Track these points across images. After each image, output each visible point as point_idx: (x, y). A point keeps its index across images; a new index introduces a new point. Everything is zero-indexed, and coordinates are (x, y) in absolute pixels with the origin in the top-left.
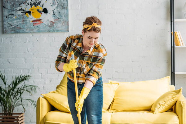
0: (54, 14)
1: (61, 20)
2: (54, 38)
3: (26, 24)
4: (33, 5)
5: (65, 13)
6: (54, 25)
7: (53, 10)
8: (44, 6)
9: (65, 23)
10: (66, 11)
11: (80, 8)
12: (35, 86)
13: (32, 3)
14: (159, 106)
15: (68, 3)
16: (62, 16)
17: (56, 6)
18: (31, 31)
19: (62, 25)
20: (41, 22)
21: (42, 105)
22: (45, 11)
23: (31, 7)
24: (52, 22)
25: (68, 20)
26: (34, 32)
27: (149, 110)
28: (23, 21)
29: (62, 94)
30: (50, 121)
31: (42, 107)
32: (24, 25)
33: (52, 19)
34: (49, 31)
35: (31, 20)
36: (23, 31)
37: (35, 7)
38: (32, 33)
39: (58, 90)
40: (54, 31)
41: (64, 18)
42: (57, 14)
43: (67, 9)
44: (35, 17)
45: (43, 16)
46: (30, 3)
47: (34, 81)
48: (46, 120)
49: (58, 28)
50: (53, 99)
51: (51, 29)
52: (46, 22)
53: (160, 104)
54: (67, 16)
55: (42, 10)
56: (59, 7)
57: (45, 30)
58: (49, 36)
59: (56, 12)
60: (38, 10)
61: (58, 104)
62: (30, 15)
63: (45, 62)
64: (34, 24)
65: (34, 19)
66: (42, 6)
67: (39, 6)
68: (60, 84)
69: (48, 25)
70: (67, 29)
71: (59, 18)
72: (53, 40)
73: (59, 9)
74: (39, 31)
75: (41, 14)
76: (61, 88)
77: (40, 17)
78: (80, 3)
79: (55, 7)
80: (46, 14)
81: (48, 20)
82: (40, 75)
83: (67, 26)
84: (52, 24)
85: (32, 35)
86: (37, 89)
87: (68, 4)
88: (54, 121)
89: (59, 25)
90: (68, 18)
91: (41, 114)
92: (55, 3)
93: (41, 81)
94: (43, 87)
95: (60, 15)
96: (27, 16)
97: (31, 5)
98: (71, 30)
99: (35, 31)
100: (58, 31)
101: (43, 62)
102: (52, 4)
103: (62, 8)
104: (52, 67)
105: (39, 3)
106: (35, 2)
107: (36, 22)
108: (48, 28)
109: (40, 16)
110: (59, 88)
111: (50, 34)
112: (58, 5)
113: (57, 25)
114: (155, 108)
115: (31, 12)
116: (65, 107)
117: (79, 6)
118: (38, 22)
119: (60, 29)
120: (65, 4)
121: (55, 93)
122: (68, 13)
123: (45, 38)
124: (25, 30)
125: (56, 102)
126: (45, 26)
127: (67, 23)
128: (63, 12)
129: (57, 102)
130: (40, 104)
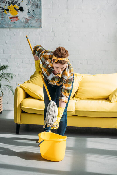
0: (29, 12)
1: (35, 18)
2: (28, 33)
3: (5, 20)
4: (11, 4)
5: (38, 11)
6: (29, 22)
7: (28, 8)
8: (20, 5)
9: (38, 20)
10: (39, 10)
11: (51, 8)
12: (11, 74)
13: (10, 2)
14: (115, 97)
15: (41, 2)
16: (36, 15)
17: (31, 5)
18: (9, 26)
19: (35, 22)
20: (17, 19)
21: (19, 93)
22: (21, 9)
23: (9, 6)
24: (27, 19)
25: (41, 17)
26: (11, 28)
27: (107, 99)
28: (2, 17)
29: (35, 84)
30: (25, 106)
31: (19, 95)
32: (3, 21)
33: (27, 17)
34: (24, 27)
35: (9, 17)
36: (2, 26)
37: (13, 6)
38: (9, 28)
39: (32, 80)
40: (29, 27)
41: (37, 16)
42: (31, 12)
43: (40, 8)
44: (12, 15)
45: (20, 14)
46: (8, 2)
47: (11, 69)
48: (22, 106)
49: (32, 24)
50: (28, 88)
51: (26, 25)
52: (22, 19)
53: (115, 95)
54: (40, 14)
55: (19, 9)
56: (33, 7)
57: (21, 26)
58: (24, 31)
59: (31, 10)
60: (15, 9)
61: (32, 92)
62: (8, 12)
63: (21, 53)
64: (11, 20)
65: (12, 16)
66: (18, 5)
67: (16, 5)
68: (34, 74)
69: (23, 22)
70: (40, 26)
71: (33, 16)
72: (28, 34)
73: (33, 8)
74: (15, 27)
75: (18, 12)
76: (35, 78)
77: (17, 15)
78: (52, 3)
79: (29, 6)
80: (22, 12)
81: (24, 17)
82: (16, 64)
83: (40, 23)
84: (27, 21)
85: (10, 30)
86: (13, 76)
87: (41, 4)
88: (29, 106)
89: (33, 22)
90: (41, 16)
91: (18, 100)
92: (29, 3)
93: (16, 69)
94: (19, 74)
95: (34, 13)
96: (5, 13)
97: (9, 4)
98: (43, 27)
99: (12, 26)
100: (32, 27)
101: (19, 53)
102: (27, 4)
103: (36, 7)
104: (26, 58)
105: (16, 2)
106: (13, 1)
107: (13, 19)
108: (24, 24)
109: (17, 13)
110: (33, 78)
111: (25, 29)
112: (33, 4)
113: (31, 22)
114: (112, 98)
115: (9, 10)
116: (38, 95)
117: (50, 6)
118: (15, 19)
119: (34, 25)
120: (38, 4)
121: (29, 83)
122: (41, 12)
123: (21, 33)
124: (4, 25)
125: (30, 91)
126: (21, 22)
127: (40, 20)
128: (37, 10)
129: (32, 91)
130: (18, 92)
